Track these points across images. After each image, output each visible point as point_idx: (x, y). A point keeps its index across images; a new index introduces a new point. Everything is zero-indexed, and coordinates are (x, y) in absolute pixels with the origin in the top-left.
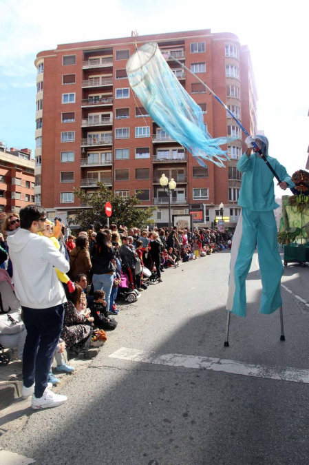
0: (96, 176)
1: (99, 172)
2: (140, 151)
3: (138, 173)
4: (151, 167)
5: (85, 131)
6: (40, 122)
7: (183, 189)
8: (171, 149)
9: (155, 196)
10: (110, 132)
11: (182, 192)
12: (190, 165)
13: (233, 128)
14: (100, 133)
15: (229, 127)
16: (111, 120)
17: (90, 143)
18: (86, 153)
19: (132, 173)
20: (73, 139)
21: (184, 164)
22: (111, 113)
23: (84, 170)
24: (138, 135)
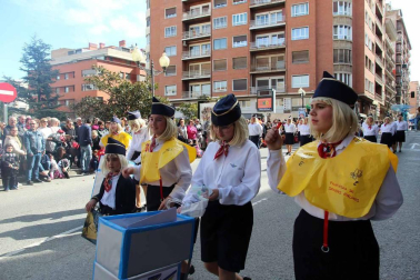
0: (197, 68)
1: (200, 64)
2: (237, 39)
3: (236, 63)
4: (248, 56)
5: (187, 25)
6: (149, 20)
7: (283, 77)
8: (270, 35)
9: (254, 85)
10: (209, 23)
11: (281, 80)
12: (289, 50)
13: (341, 4)
14: (200, 25)
15: (335, 4)
16: (210, 10)
17: (191, 35)
18: (188, 45)
19: (229, 62)
20: (175, 34)
21: (282, 50)
22: (209, 4)
23: (186, 63)
24: (235, 23)
